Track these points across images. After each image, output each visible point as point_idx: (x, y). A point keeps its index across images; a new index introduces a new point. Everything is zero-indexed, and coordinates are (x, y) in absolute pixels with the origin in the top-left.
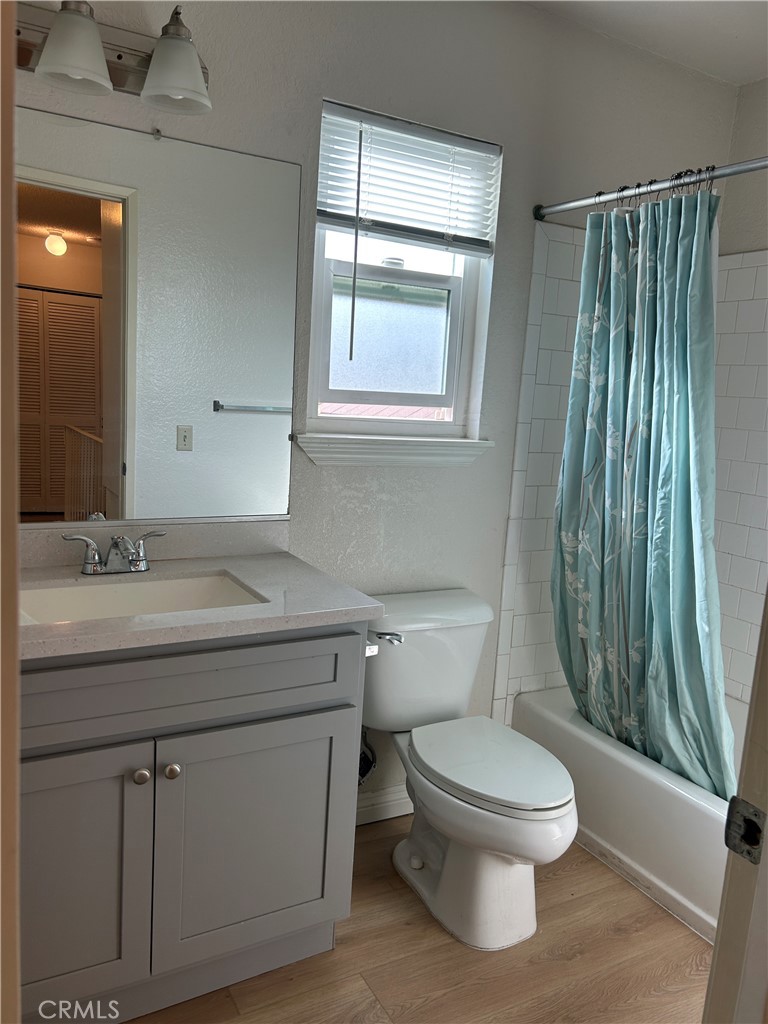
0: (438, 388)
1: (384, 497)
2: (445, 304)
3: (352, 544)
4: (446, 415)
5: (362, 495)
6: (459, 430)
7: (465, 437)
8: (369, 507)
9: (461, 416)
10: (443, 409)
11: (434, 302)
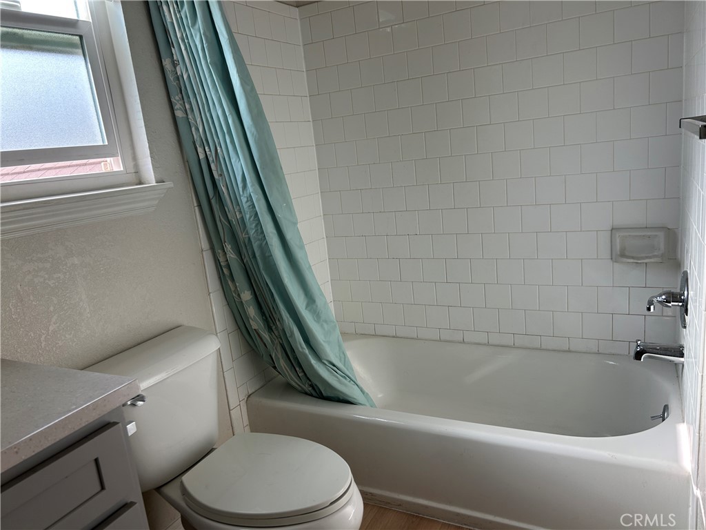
0: (98, 137)
1: (76, 261)
2: (80, 51)
3: (54, 320)
4: (113, 165)
5: (48, 265)
6: (132, 178)
7: (140, 183)
8: (62, 277)
9: (131, 164)
10: (108, 159)
11: (68, 49)
